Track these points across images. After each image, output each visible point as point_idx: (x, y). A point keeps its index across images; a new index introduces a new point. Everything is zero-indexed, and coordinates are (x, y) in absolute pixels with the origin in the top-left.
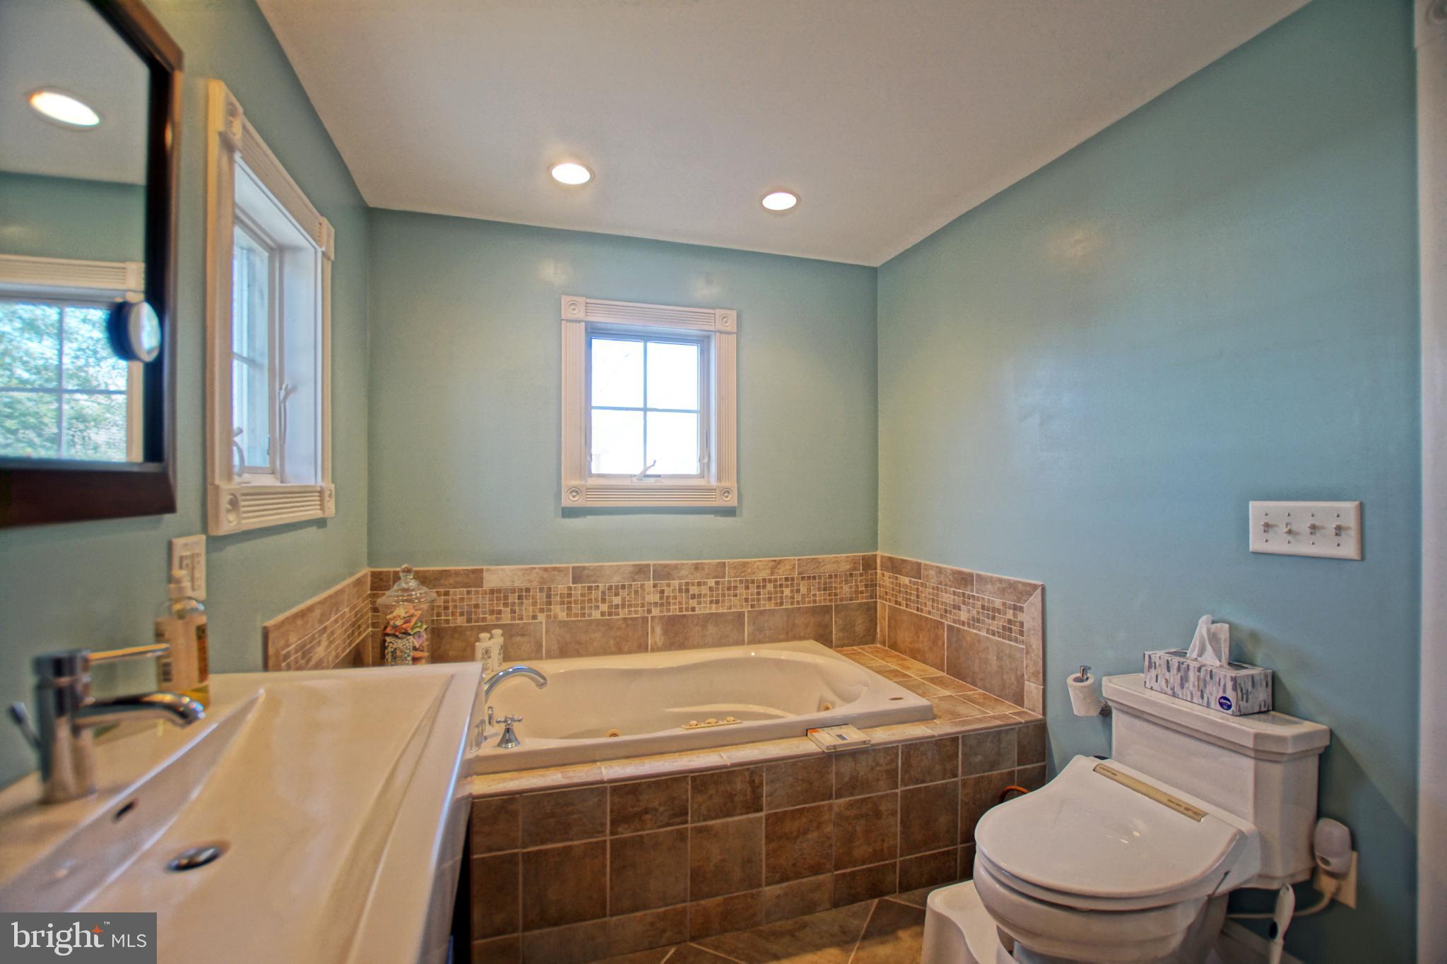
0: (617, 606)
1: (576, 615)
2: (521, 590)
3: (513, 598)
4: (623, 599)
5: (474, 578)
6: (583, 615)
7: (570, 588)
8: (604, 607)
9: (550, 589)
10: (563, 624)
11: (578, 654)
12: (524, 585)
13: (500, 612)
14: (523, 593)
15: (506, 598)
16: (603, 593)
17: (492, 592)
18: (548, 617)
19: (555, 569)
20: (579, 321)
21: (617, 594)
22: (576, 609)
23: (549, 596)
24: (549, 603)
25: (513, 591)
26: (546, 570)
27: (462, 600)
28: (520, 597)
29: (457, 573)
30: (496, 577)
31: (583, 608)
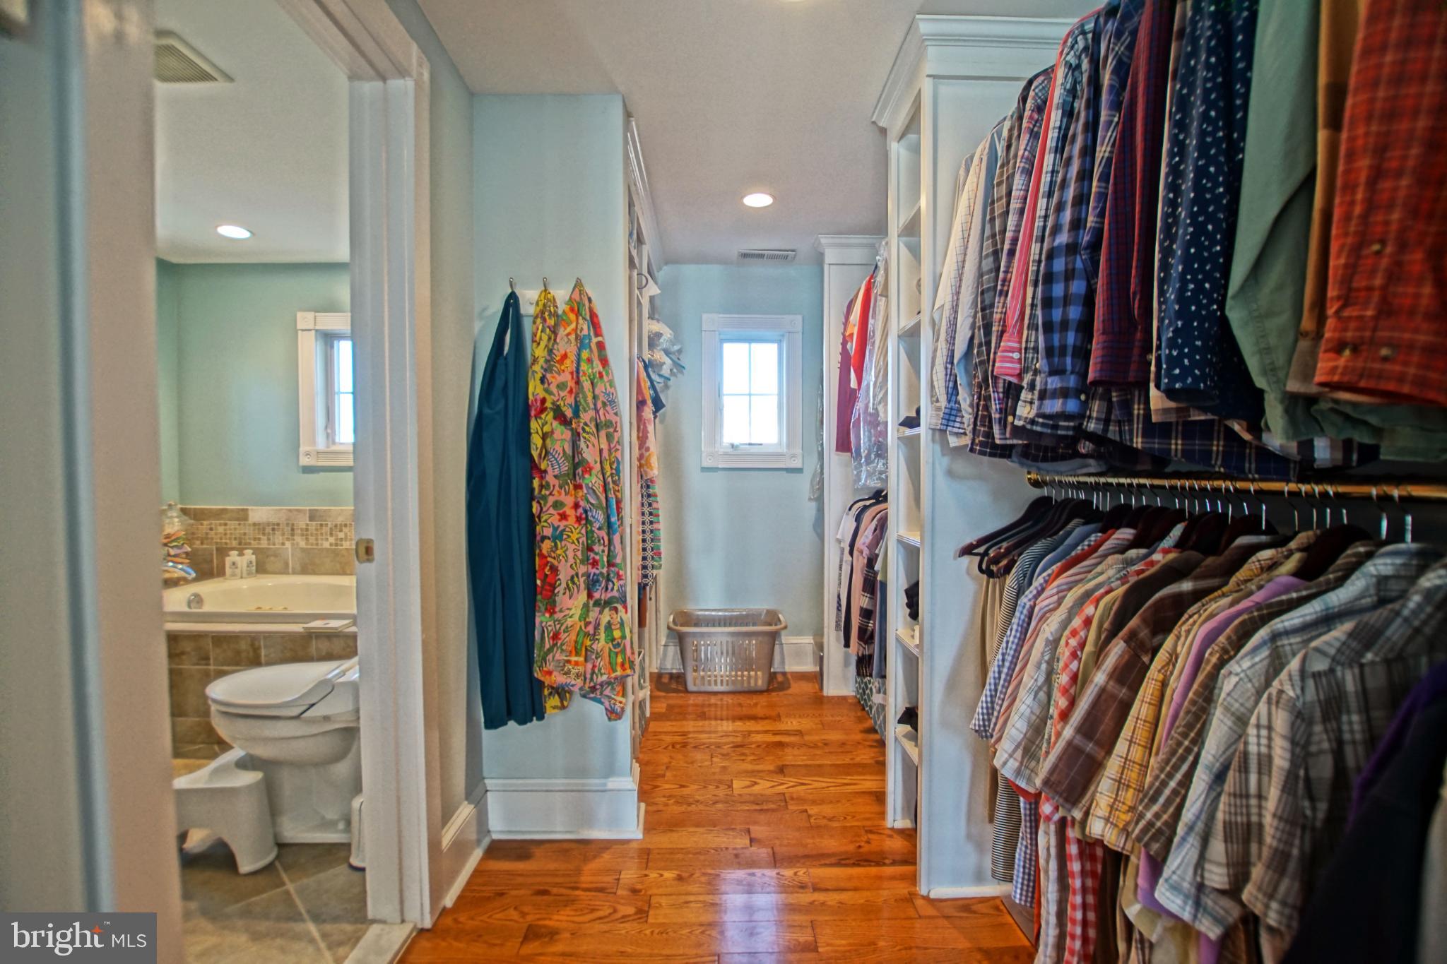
0: (341, 539)
1: (312, 544)
2: (274, 524)
3: (268, 530)
4: (346, 535)
5: (242, 516)
6: (317, 544)
7: (307, 525)
8: (332, 540)
9: (293, 525)
10: (303, 550)
11: (314, 573)
12: (275, 521)
13: (259, 539)
14: (275, 527)
15: (264, 529)
16: (331, 529)
17: (254, 524)
18: (293, 544)
19: (297, 510)
20: (310, 330)
21: (341, 531)
22: (312, 540)
23: (293, 530)
24: (293, 535)
25: (268, 524)
26: (290, 510)
27: (235, 529)
28: (273, 529)
29: (232, 511)
30: (259, 514)
31: (317, 539)
